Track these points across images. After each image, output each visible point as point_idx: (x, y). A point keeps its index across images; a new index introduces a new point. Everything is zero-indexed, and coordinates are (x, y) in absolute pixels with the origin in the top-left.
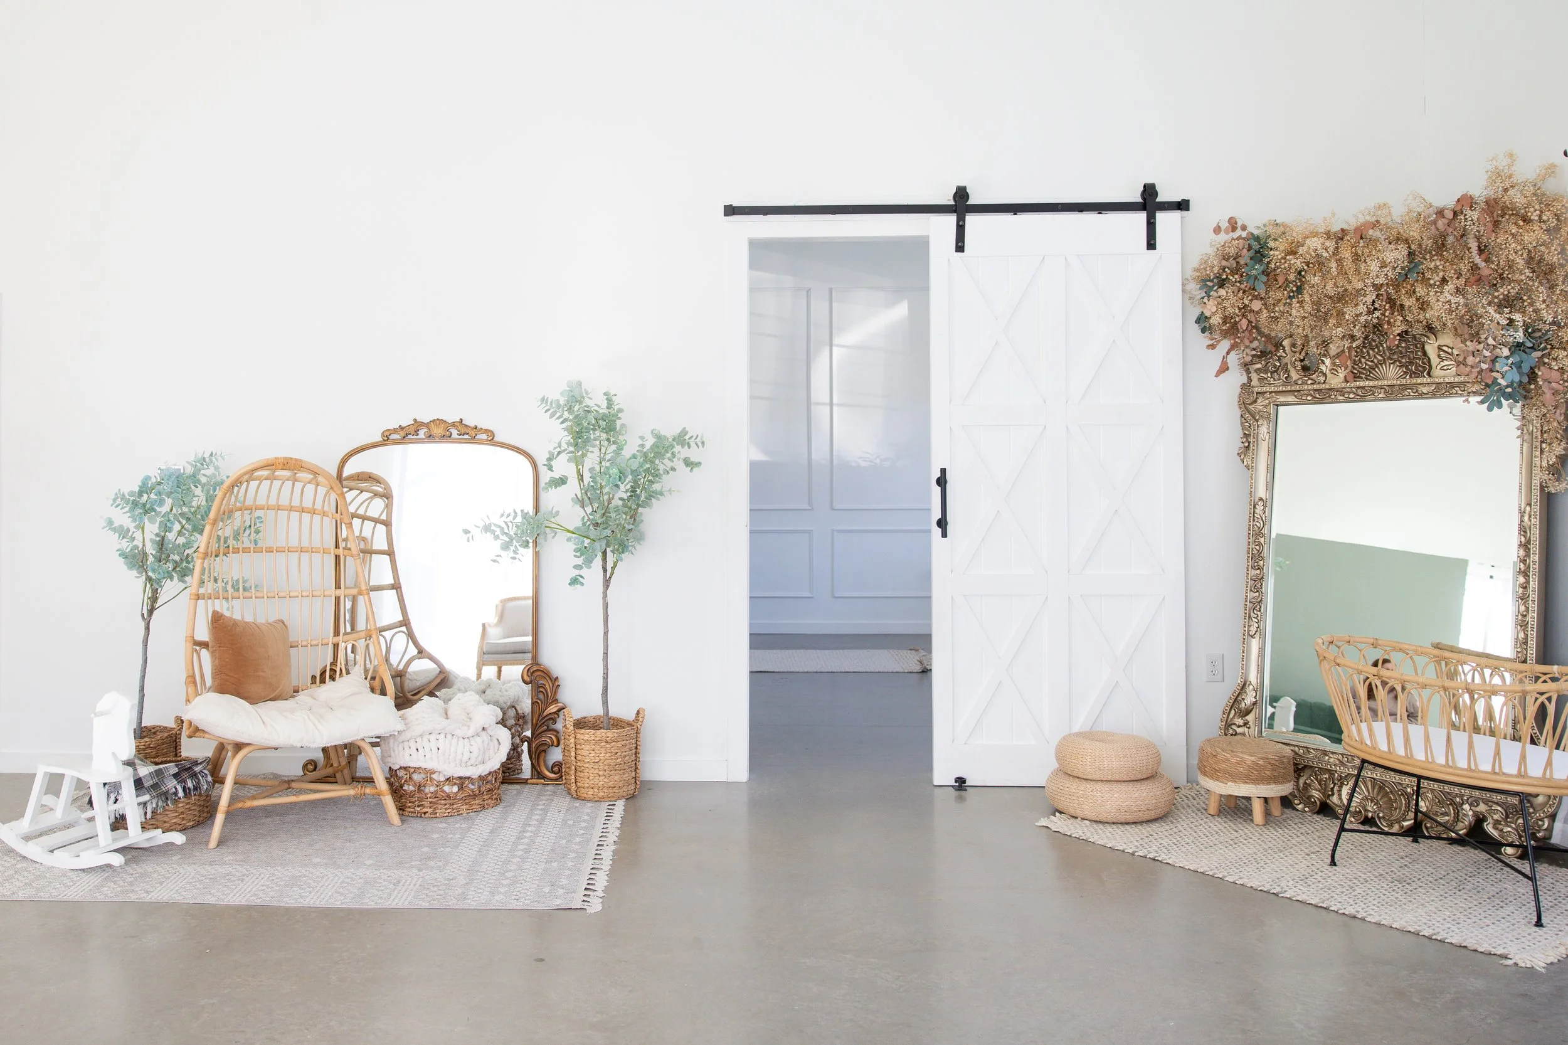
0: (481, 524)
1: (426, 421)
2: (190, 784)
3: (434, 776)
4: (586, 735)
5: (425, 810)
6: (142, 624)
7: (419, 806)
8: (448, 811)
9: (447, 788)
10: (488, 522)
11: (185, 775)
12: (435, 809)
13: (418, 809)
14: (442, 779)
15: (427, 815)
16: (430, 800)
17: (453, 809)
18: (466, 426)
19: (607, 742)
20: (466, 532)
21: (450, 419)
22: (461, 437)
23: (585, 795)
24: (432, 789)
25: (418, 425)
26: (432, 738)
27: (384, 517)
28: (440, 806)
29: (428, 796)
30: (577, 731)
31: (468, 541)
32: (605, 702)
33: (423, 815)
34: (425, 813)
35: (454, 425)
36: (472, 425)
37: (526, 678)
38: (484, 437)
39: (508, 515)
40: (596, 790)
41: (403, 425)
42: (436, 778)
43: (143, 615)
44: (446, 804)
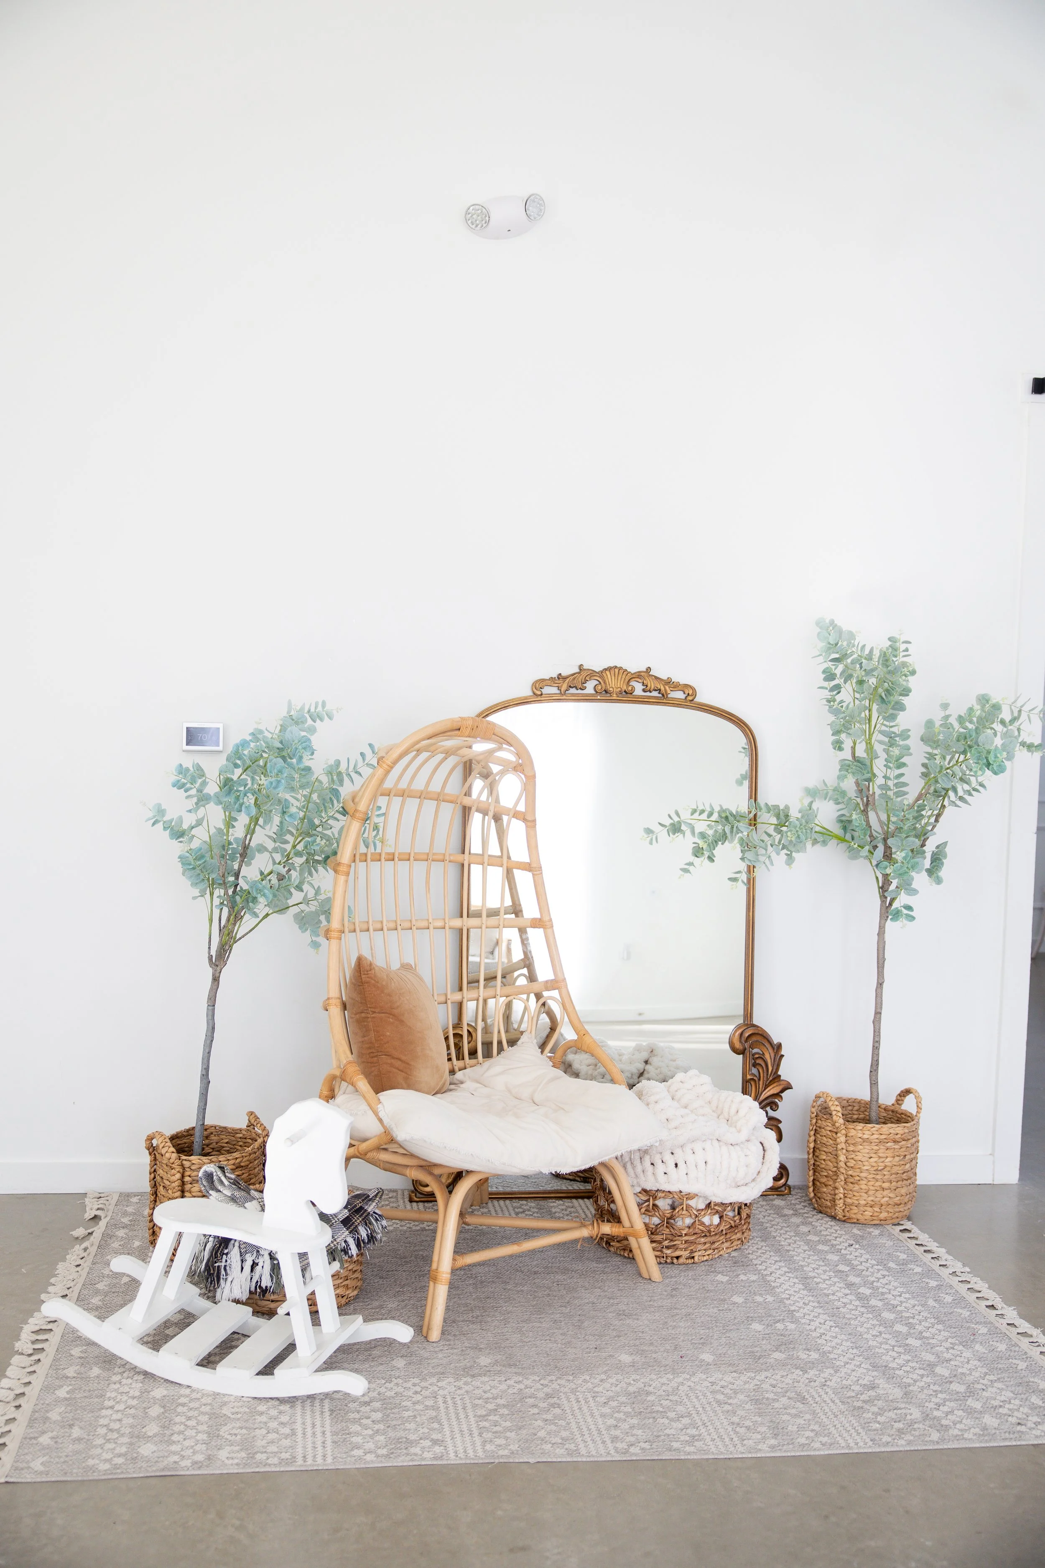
0: (668, 822)
1: (598, 669)
2: (363, 1232)
3: (692, 1203)
4: (860, 1131)
5: (677, 1253)
6: (209, 972)
7: (668, 1247)
8: (708, 1252)
9: (706, 1220)
10: (676, 819)
11: (357, 1219)
12: (692, 1252)
13: (668, 1252)
14: (702, 1206)
15: (681, 1260)
16: (686, 1238)
17: (714, 1250)
18: (656, 678)
19: (895, 1142)
20: (649, 831)
21: (633, 668)
22: (648, 694)
23: (859, 1216)
24: (688, 1221)
25: (583, 675)
26: (698, 1146)
27: (521, 807)
28: (700, 1247)
29: (684, 1232)
30: (851, 1126)
31: (651, 843)
32: (874, 1083)
33: (675, 1261)
34: (677, 1258)
35: (638, 676)
36: (664, 677)
37: (738, 1045)
38: (680, 695)
39: (702, 812)
40: (877, 1209)
41: (564, 674)
42: (694, 1206)
43: (210, 958)
44: (705, 1243)
